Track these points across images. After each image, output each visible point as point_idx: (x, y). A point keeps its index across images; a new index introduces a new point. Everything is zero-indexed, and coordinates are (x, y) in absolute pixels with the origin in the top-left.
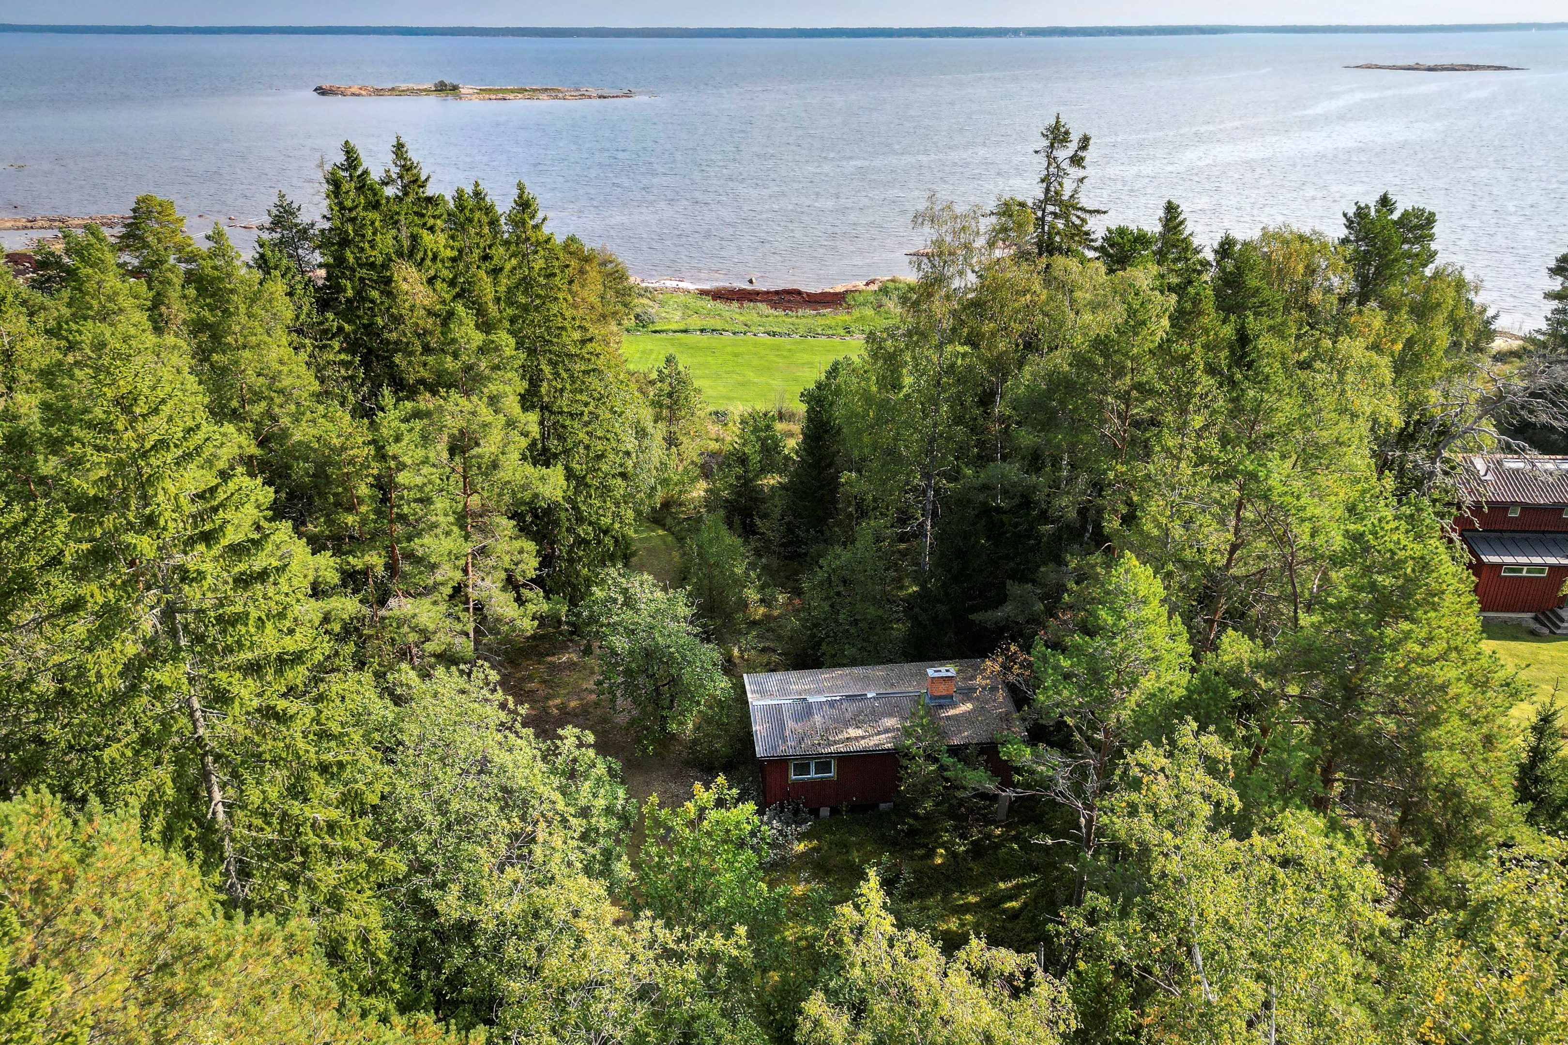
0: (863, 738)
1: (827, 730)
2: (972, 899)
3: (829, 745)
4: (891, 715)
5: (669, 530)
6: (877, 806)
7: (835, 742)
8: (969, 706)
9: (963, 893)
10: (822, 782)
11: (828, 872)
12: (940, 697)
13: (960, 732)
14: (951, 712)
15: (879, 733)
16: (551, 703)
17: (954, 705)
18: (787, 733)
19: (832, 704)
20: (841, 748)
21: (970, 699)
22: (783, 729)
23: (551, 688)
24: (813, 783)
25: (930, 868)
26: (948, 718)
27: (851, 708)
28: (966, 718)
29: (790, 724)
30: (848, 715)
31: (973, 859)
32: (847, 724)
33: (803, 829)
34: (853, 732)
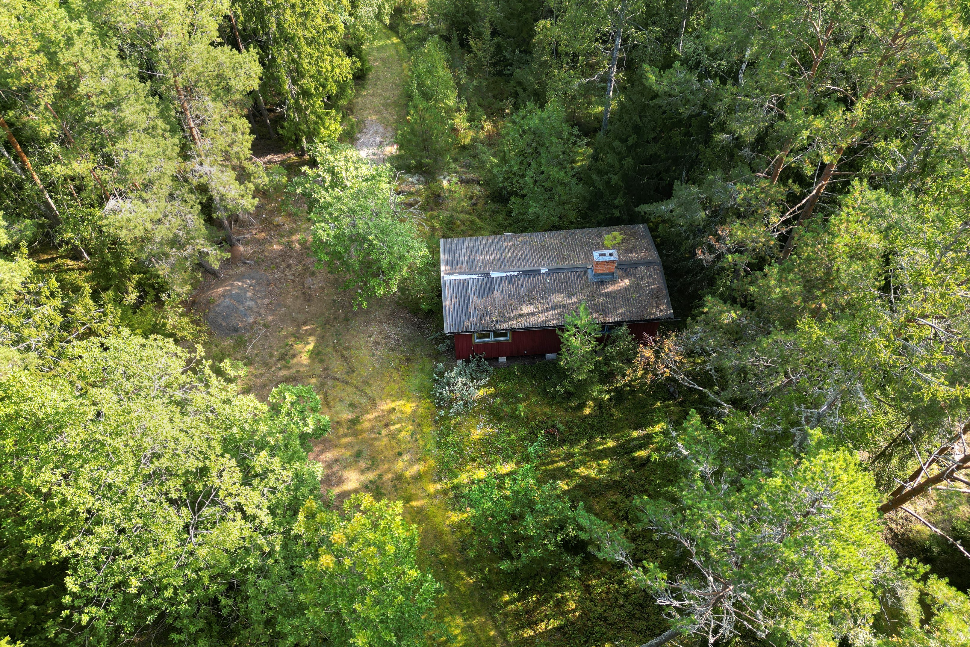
0: (533, 314)
1: (504, 307)
2: (611, 444)
3: (504, 322)
4: (559, 291)
5: (401, 38)
6: (545, 355)
7: (510, 319)
8: (627, 282)
9: (603, 438)
10: (499, 343)
11: (500, 419)
12: (602, 274)
13: (616, 309)
14: (610, 288)
15: (547, 310)
16: (294, 238)
17: (613, 281)
18: (471, 309)
19: (510, 279)
20: (514, 324)
21: (628, 275)
22: (467, 305)
23: (295, 221)
24: (493, 344)
25: (580, 419)
26: (607, 295)
27: (526, 283)
28: (624, 294)
29: (474, 300)
30: (523, 292)
31: (615, 405)
32: (521, 301)
33: (483, 382)
34: (526, 309)
